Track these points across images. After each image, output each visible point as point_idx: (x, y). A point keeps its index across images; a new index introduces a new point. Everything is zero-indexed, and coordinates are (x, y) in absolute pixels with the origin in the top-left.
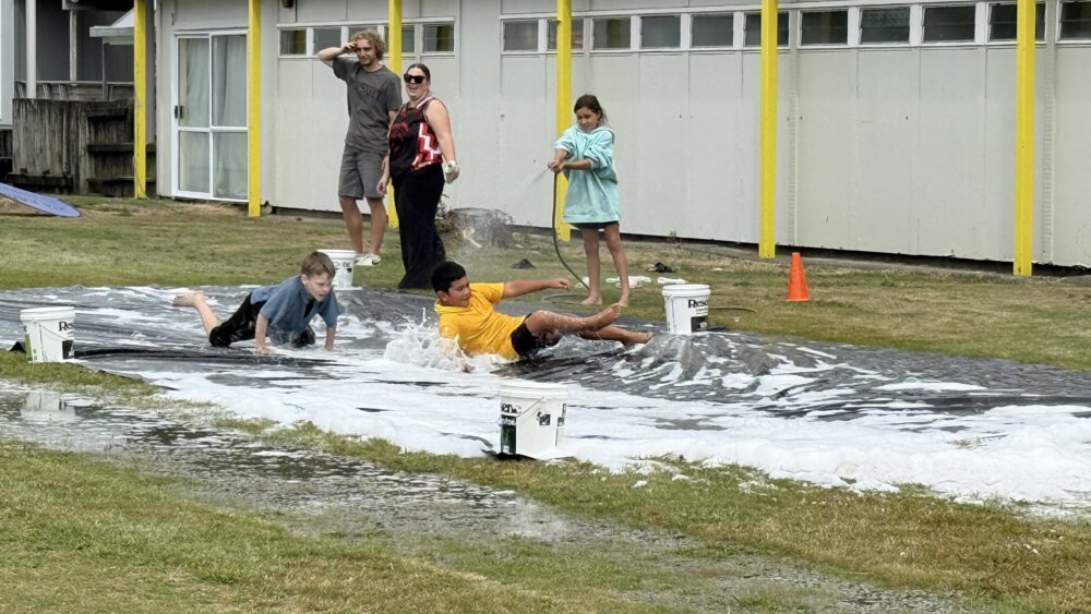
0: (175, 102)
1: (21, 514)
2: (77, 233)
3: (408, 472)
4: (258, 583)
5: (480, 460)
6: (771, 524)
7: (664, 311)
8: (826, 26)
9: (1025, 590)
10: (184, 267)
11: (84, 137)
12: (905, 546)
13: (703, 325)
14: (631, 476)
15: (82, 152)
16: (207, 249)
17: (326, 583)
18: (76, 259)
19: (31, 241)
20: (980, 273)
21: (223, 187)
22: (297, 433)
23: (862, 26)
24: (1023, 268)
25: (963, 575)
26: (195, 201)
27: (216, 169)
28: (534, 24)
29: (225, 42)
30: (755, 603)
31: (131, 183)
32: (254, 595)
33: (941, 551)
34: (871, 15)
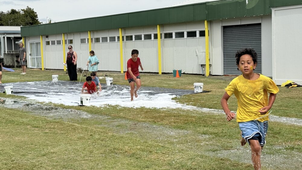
0: (29, 53)
1: (4, 118)
2: (14, 74)
3: (66, 109)
4: (42, 127)
5: (77, 106)
6: (122, 113)
7: (106, 82)
8: (129, 38)
9: (159, 121)
10: (31, 79)
11: (15, 59)
12: (142, 116)
13: (112, 84)
14: (101, 107)
15: (15, 61)
16: (35, 76)
17: (52, 127)
18: (14, 78)
19: (7, 76)
20: (154, 74)
21: (38, 66)
22: (49, 104)
23: (135, 38)
24: (160, 73)
25: (150, 120)
26: (33, 68)
27: (37, 63)
28: (85, 39)
29: (37, 43)
30: (119, 126)
32: (41, 129)
33: (147, 116)
34: (136, 36)
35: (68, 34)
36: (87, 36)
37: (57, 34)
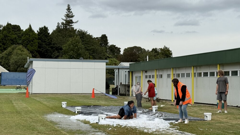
0: (135, 84)
11: (127, 90)
13: (157, 111)
23: (203, 75)
28: (170, 74)
31: (129, 95)
34: (204, 73)
35: (160, 70)
36: (171, 72)
37: (152, 70)
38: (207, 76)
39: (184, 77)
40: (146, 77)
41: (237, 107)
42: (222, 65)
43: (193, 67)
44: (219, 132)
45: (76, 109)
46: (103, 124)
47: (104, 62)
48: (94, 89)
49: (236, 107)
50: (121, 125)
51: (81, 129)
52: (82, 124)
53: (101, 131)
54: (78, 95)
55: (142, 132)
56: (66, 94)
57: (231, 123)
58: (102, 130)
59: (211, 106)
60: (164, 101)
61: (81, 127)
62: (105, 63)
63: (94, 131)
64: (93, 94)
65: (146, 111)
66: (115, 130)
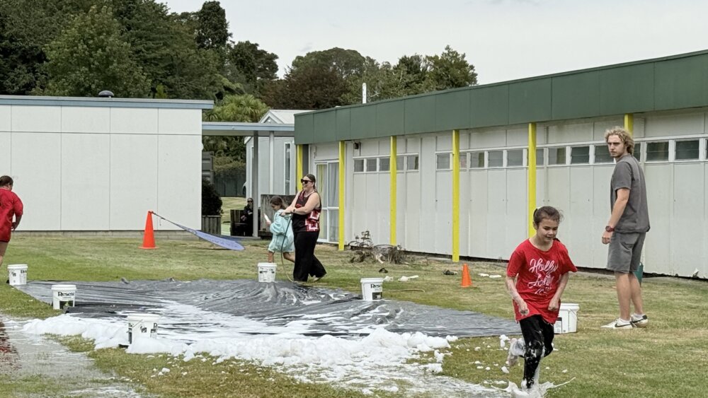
21: (332, 235)
23: (571, 155)
28: (448, 156)
29: (333, 166)
34: (575, 149)
35: (409, 139)
36: (450, 146)
37: (380, 138)
38: (586, 159)
39: (502, 165)
40: (359, 166)
41: (695, 278)
42: (642, 116)
43: (534, 124)
44: (591, 379)
45: (56, 294)
46: (142, 352)
47: (196, 106)
48: (150, 213)
49: (690, 282)
50: (213, 354)
51: (47, 371)
52: (63, 353)
53: (123, 381)
54: (91, 236)
55: (286, 383)
56: (45, 234)
57: (650, 344)
58: (128, 376)
59: (596, 278)
60: (423, 260)
61: (50, 364)
62: (201, 111)
63: (97, 381)
64: (150, 235)
65: (337, 299)
66: (185, 373)
